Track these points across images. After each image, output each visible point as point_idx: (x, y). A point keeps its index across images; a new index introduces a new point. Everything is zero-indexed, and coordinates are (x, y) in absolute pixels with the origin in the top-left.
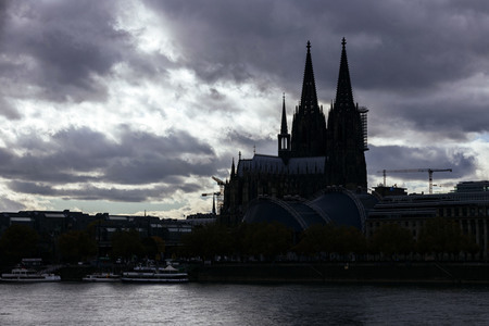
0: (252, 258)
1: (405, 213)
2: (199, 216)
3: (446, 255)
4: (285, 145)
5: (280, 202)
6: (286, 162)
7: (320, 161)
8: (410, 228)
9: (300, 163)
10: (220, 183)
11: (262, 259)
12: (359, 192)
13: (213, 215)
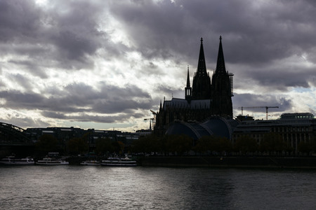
0: (170, 154)
1: (253, 130)
2: (143, 130)
3: (275, 153)
4: (189, 93)
5: (186, 124)
6: (189, 102)
7: (208, 102)
8: (256, 138)
9: (195, 103)
10: (154, 113)
11: (176, 153)
12: (228, 118)
13: (150, 130)
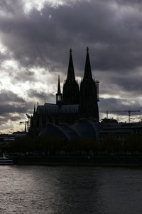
0: (43, 153)
1: (117, 131)
2: (18, 132)
3: (137, 152)
4: (59, 99)
5: (57, 126)
6: (60, 107)
7: (76, 107)
8: (120, 139)
9: (66, 108)
10: (28, 117)
11: (48, 153)
12: (95, 121)
13: (25, 132)
